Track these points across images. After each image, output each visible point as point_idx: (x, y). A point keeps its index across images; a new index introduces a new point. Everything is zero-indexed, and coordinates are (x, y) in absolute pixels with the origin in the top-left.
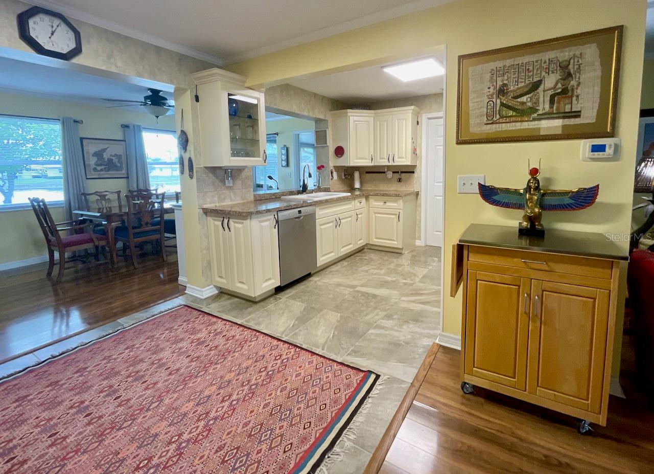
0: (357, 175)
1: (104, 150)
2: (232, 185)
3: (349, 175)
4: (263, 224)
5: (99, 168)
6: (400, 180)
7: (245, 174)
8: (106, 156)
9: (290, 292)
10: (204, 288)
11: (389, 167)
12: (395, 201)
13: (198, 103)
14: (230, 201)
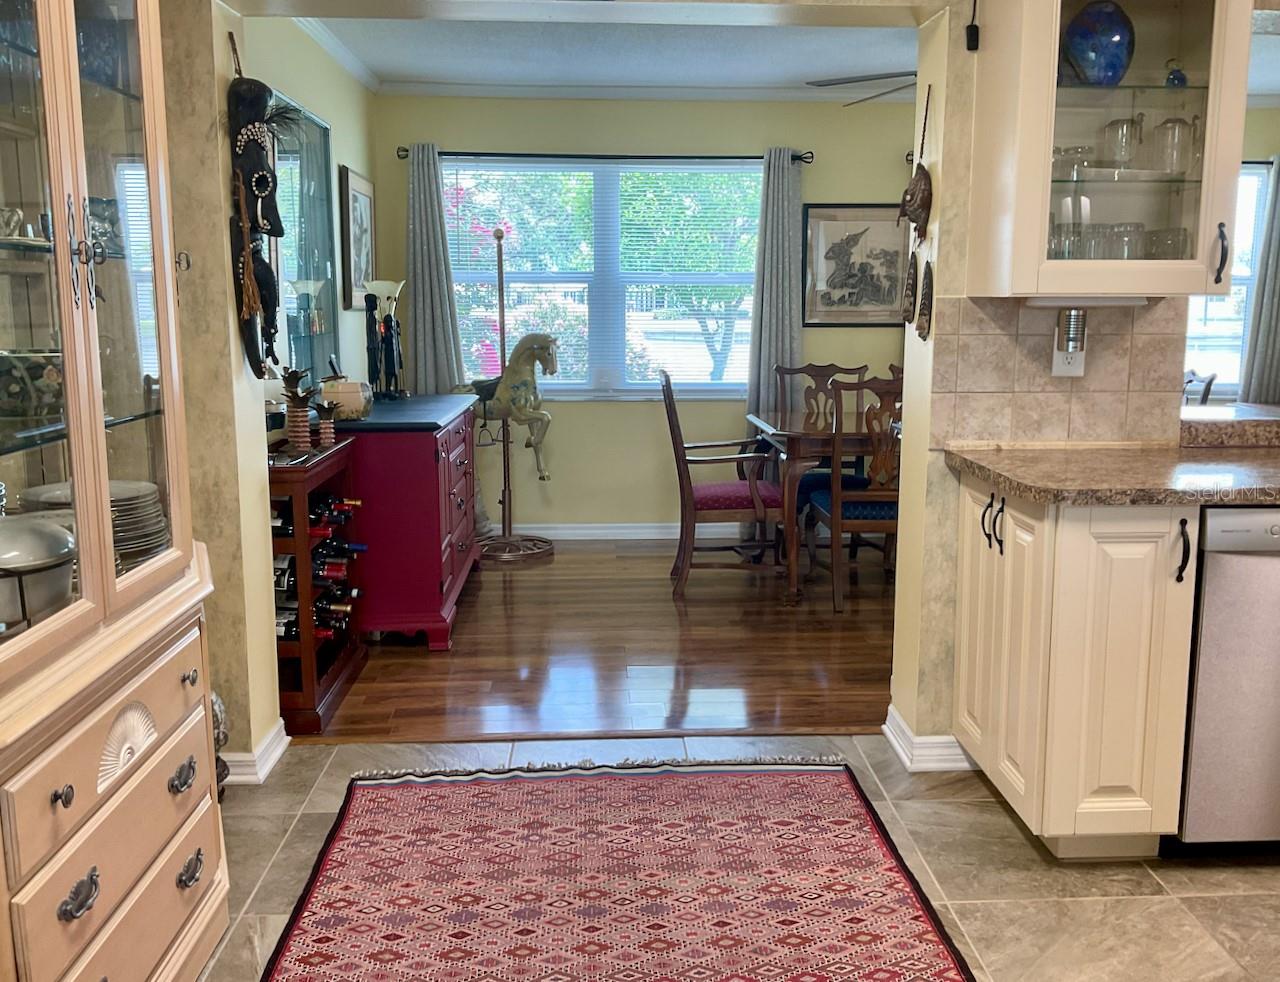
1: (853, 240)
2: (1080, 372)
4: (1116, 551)
5: (836, 294)
8: (857, 257)
9: (1221, 885)
10: (919, 733)
13: (975, 55)
14: (1066, 435)
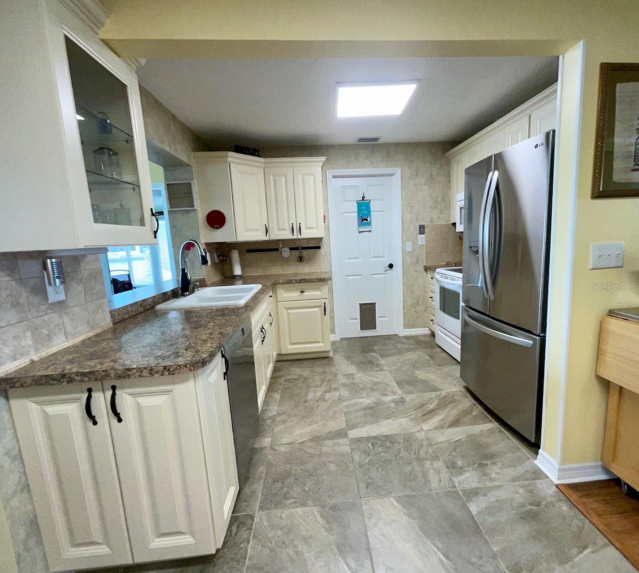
0: (235, 255)
2: (64, 298)
3: (223, 256)
6: (301, 259)
7: (86, 268)
11: (284, 242)
12: (318, 289)
14: (65, 338)
